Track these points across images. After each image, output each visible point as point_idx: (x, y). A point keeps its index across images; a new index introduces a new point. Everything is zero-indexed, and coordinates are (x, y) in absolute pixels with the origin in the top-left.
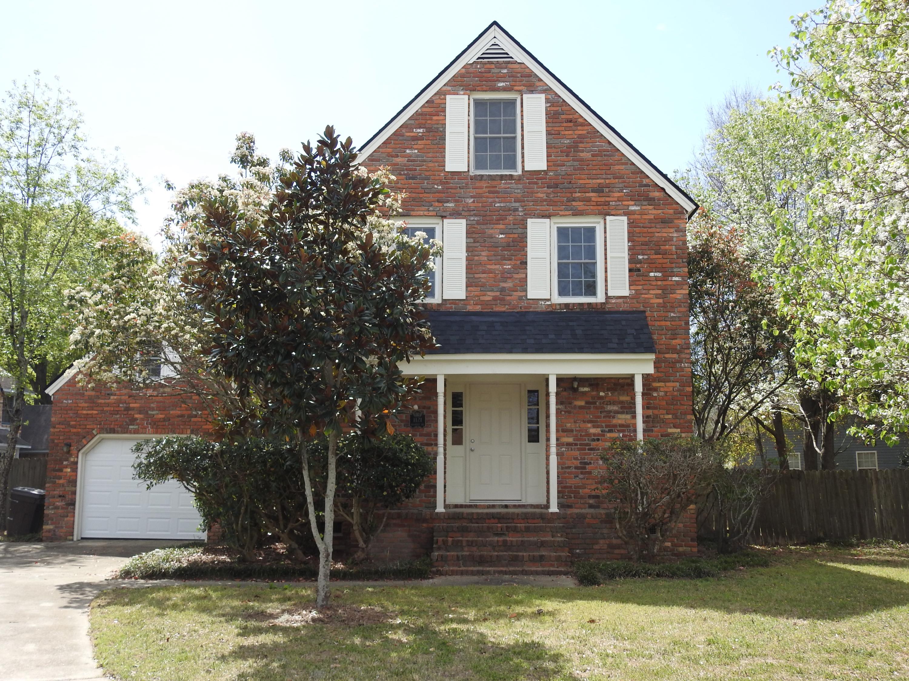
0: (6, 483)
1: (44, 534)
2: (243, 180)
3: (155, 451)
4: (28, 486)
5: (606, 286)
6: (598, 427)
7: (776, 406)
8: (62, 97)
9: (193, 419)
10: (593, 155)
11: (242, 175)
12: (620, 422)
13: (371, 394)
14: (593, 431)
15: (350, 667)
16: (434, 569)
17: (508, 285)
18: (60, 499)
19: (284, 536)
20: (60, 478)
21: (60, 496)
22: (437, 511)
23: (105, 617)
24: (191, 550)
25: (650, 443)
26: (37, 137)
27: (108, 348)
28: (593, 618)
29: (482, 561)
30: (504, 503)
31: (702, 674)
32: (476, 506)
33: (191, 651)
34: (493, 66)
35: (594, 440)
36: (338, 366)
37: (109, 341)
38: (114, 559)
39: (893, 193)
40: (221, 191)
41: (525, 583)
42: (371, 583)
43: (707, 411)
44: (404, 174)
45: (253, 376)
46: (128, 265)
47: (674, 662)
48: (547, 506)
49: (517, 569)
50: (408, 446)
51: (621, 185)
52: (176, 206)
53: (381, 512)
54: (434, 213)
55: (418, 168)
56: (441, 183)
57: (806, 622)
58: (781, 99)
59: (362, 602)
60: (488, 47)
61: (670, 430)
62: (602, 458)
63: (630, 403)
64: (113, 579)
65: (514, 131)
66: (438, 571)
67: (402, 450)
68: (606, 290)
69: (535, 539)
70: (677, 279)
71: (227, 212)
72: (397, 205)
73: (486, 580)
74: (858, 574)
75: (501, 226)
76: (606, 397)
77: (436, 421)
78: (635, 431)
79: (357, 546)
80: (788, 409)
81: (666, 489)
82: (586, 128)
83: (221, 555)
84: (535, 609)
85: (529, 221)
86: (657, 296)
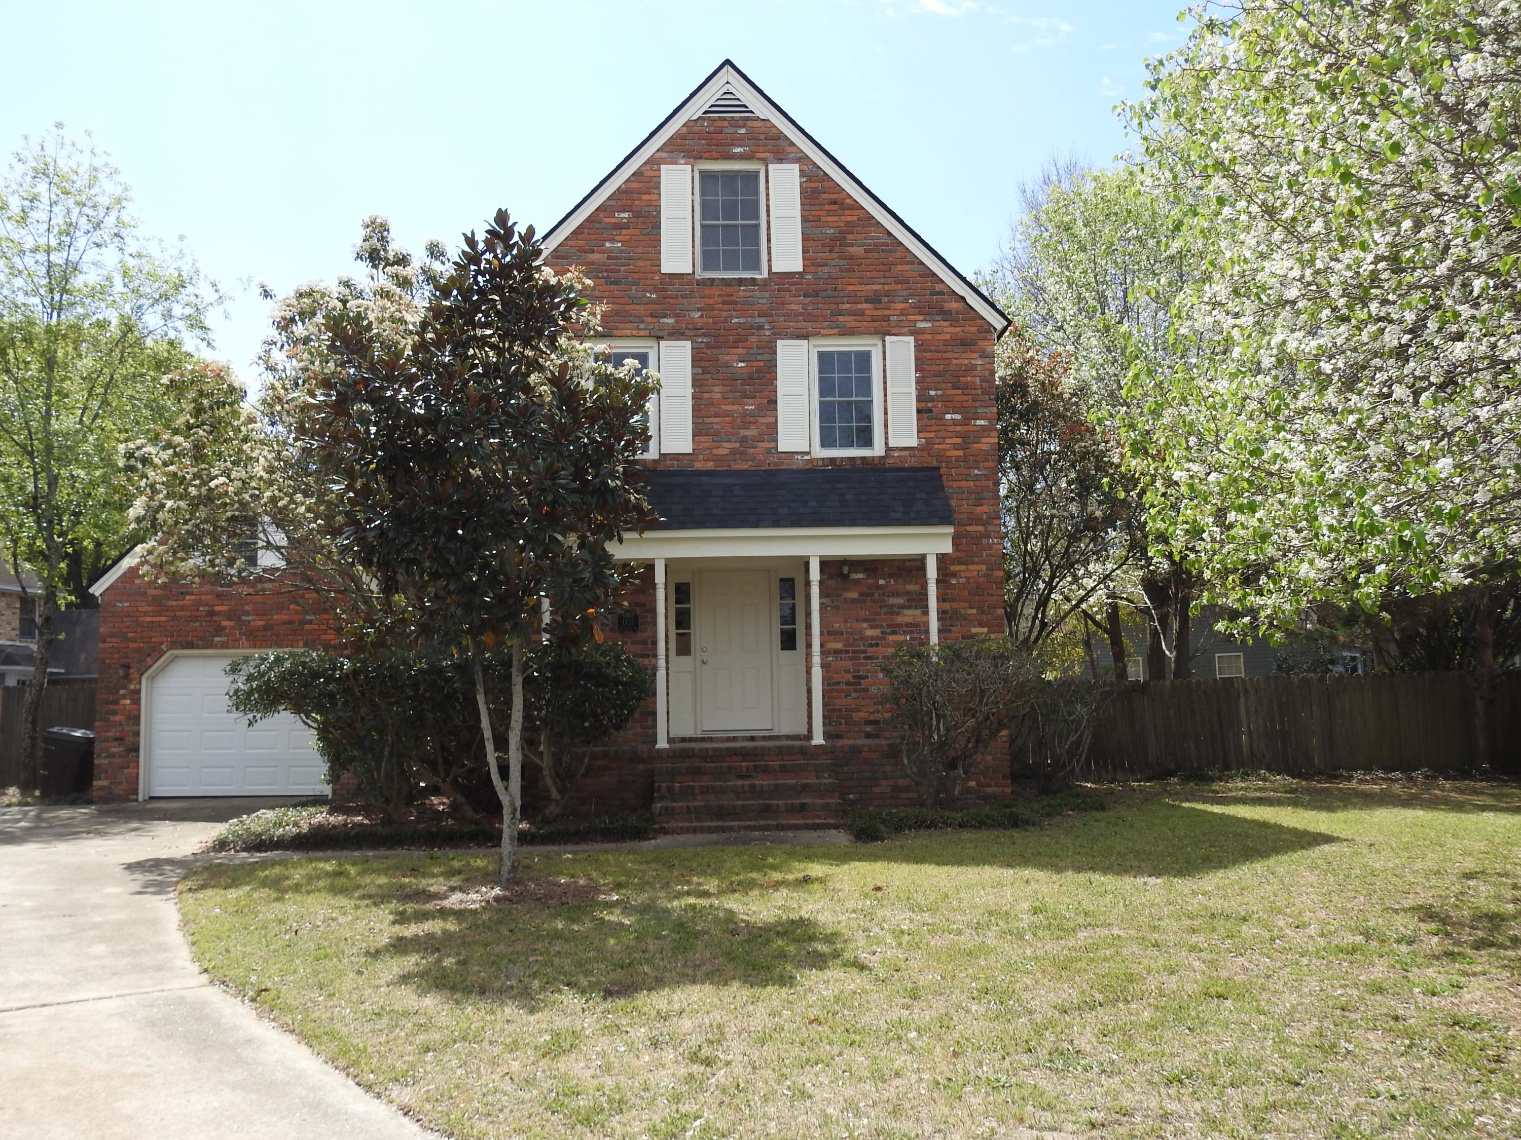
0: (34, 722)
1: (95, 793)
2: (376, 285)
3: (259, 672)
4: (67, 726)
5: (886, 433)
6: (876, 627)
7: (1112, 595)
8: (97, 162)
9: (306, 627)
10: (866, 251)
11: (373, 278)
12: (906, 620)
13: (572, 589)
14: (869, 633)
15: (556, 961)
16: (656, 826)
17: (751, 432)
18: (116, 743)
19: (445, 787)
20: (115, 713)
21: (116, 739)
22: (657, 747)
23: (201, 905)
24: (312, 810)
25: (949, 648)
26: (61, 222)
27: (186, 527)
28: (879, 884)
29: (721, 813)
30: (749, 734)
31: (1028, 952)
32: (711, 739)
33: (330, 946)
34: (726, 123)
35: (871, 645)
36: (522, 549)
37: (187, 517)
38: (200, 825)
39: (1283, 303)
40: (344, 302)
41: (783, 841)
42: (570, 847)
43: (1020, 604)
44: (604, 277)
45: (404, 565)
46: (211, 408)
47: (991, 937)
48: (809, 737)
49: (769, 822)
50: (617, 658)
51: (905, 293)
52: (279, 323)
53: (580, 750)
54: (647, 333)
55: (622, 268)
56: (656, 290)
57: (1159, 881)
58: (1131, 173)
59: (561, 873)
60: (718, 96)
61: (974, 630)
62: (883, 670)
63: (920, 593)
64: (203, 852)
65: (757, 217)
66: (661, 828)
67: (609, 664)
68: (887, 438)
69: (794, 781)
70: (982, 422)
71: (360, 333)
72: (596, 321)
73: (729, 839)
74: (1222, 816)
75: (740, 351)
76: (886, 586)
77: (655, 623)
78: (927, 631)
79: (548, 798)
80: (1127, 599)
81: (971, 709)
82: (856, 212)
83: (356, 816)
84: (800, 875)
85: (779, 343)
86: (956, 447)
